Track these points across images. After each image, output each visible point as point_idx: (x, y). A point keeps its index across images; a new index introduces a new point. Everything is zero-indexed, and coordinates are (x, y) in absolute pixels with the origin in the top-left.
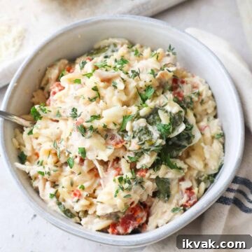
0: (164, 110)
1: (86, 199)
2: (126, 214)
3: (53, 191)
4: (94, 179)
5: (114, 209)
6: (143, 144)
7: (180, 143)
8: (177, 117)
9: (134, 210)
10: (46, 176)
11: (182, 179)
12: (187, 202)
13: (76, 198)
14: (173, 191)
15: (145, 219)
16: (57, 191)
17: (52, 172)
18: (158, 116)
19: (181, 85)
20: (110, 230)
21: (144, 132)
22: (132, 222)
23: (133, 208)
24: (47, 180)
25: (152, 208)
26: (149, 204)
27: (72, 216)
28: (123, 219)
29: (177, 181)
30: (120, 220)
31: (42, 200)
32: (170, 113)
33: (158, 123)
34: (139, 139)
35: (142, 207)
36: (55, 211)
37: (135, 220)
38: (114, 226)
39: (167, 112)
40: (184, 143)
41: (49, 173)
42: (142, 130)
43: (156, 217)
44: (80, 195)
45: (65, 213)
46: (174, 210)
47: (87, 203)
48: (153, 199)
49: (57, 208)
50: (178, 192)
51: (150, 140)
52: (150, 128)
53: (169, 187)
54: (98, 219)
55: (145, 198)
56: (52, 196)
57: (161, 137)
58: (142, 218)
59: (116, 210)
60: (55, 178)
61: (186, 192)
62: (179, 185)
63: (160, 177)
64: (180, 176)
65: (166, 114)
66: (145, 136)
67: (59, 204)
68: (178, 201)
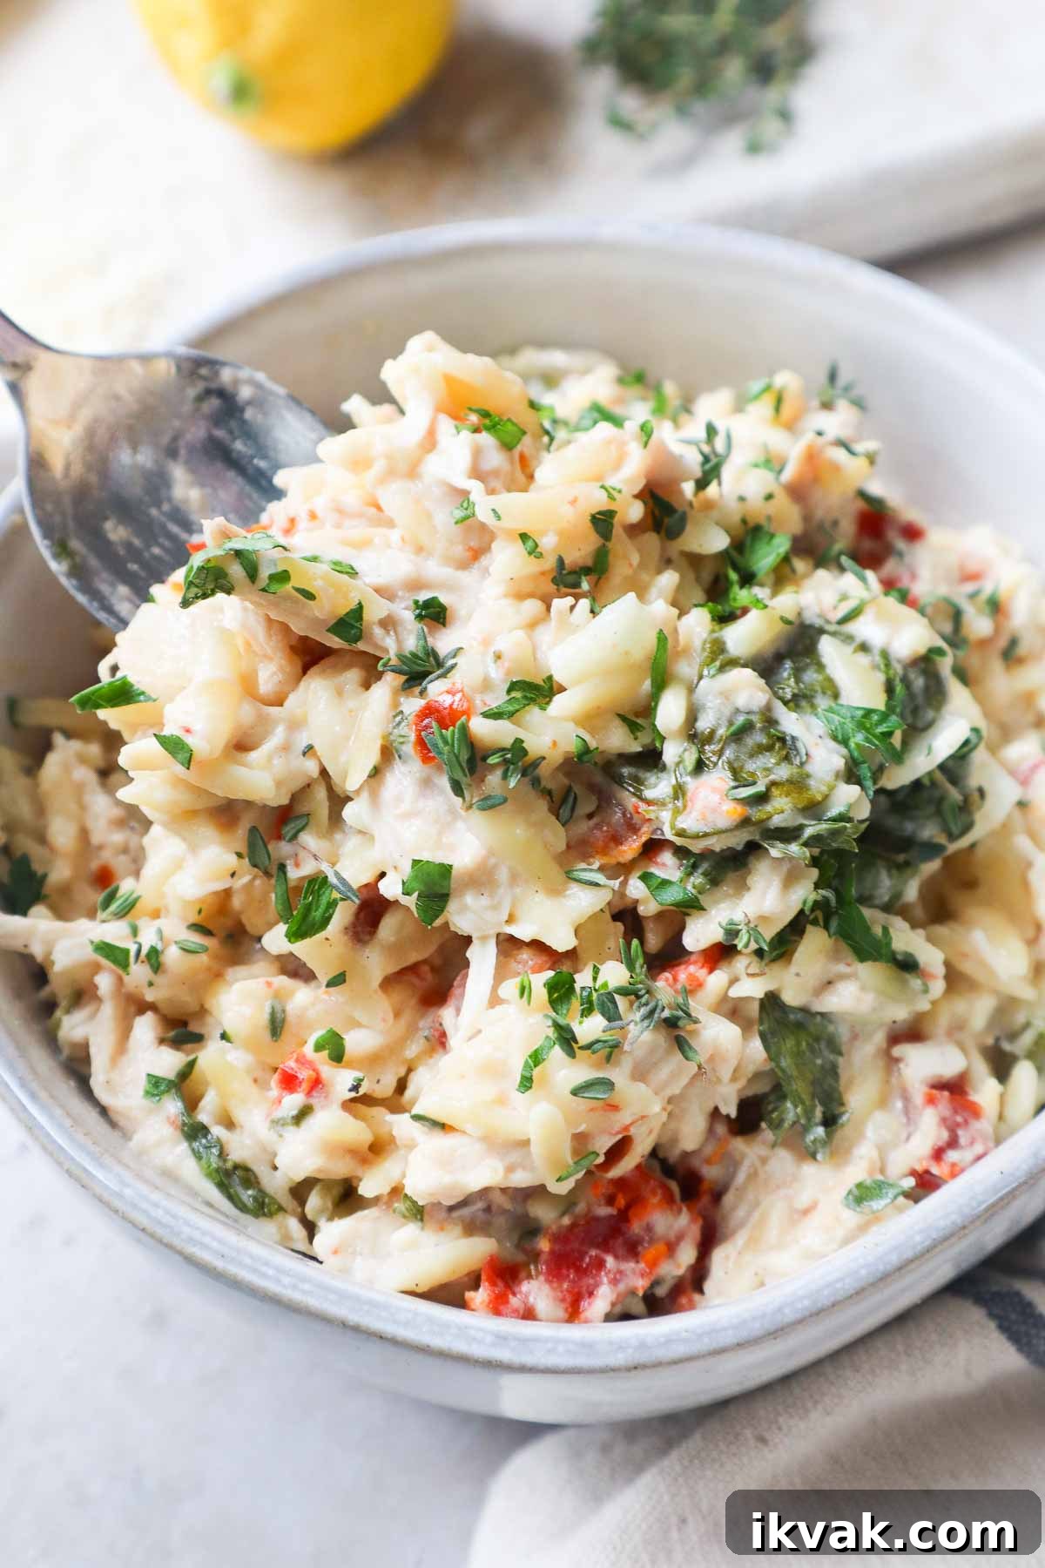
0: (849, 638)
1: (349, 1105)
2: (581, 1208)
3: (168, 1062)
4: (407, 1016)
5: (510, 1169)
6: (762, 798)
7: (909, 827)
8: (919, 682)
9: (628, 1196)
10: (139, 973)
11: (913, 1033)
12: (938, 1154)
13: (294, 1101)
14: (858, 1097)
15: (687, 1255)
16: (191, 1065)
17: (172, 955)
18: (821, 667)
19: (900, 544)
20: (480, 1296)
21: (759, 738)
22: (610, 1261)
23: (621, 1183)
24: (142, 1007)
25: (728, 1199)
26: (711, 1173)
27: (263, 1207)
28: (561, 1238)
29: (880, 1038)
30: (544, 1245)
31: (104, 1111)
32: (885, 655)
33: (823, 702)
34: (735, 772)
35: (674, 1187)
36: (169, 1175)
37: (632, 1250)
38: (505, 1275)
39: (864, 648)
40: (929, 831)
41: (154, 959)
42: (748, 728)
43: (753, 1242)
44: (317, 1083)
45: (223, 1187)
46: (861, 1195)
47: (355, 1131)
48: (739, 1144)
49: (179, 1155)
50: (883, 1103)
51: (798, 784)
52: (790, 722)
53: (833, 1071)
54: (411, 1230)
55: (691, 1135)
56: (157, 1086)
57: (851, 774)
58: (671, 1248)
59: (521, 1179)
60: (188, 999)
61: (931, 1101)
62: (892, 1062)
63: (790, 998)
64: (901, 1013)
65: (863, 659)
66: (770, 760)
67: (194, 1132)
68: (883, 1150)
